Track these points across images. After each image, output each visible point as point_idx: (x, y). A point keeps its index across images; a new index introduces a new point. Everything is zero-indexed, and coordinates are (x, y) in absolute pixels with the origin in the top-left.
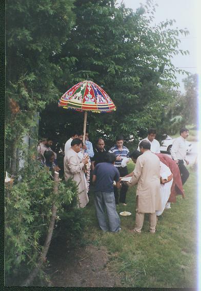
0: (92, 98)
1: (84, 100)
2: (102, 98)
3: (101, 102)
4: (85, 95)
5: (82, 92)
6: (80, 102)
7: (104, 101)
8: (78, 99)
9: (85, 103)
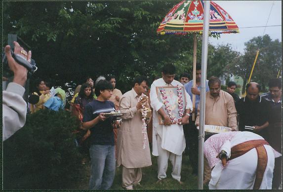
0: (200, 15)
1: (188, 19)
2: (216, 14)
3: (214, 19)
4: (190, 11)
5: (186, 9)
6: (181, 22)
7: (219, 17)
8: (180, 18)
9: (190, 22)
